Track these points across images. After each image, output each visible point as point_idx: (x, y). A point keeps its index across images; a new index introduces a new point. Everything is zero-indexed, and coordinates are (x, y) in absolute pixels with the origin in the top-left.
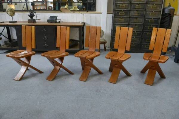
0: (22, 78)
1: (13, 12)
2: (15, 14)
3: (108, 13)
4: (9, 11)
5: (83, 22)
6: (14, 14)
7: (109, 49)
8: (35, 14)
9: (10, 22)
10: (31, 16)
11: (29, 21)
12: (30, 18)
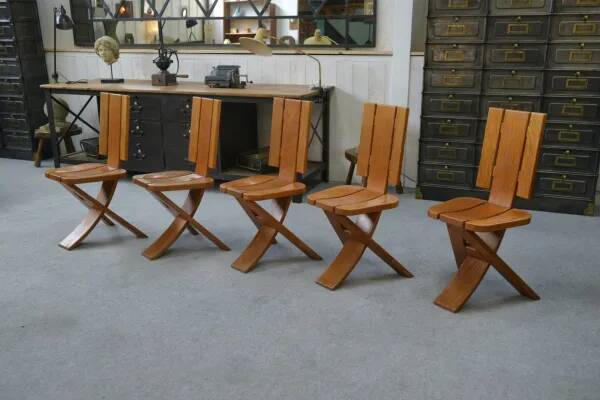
0: (78, 245)
1: (113, 50)
2: (121, 55)
3: (413, 54)
4: (101, 47)
5: (317, 86)
6: (116, 56)
7: (413, 185)
8: (173, 57)
9: (104, 81)
10: (164, 64)
11: (156, 80)
12: (157, 71)
